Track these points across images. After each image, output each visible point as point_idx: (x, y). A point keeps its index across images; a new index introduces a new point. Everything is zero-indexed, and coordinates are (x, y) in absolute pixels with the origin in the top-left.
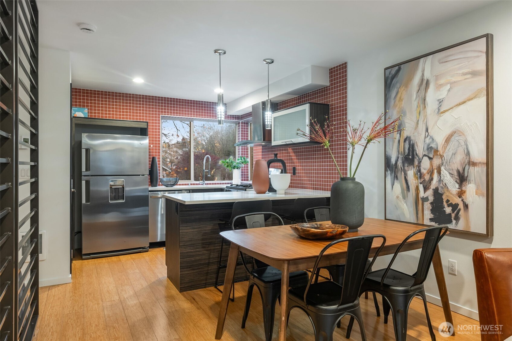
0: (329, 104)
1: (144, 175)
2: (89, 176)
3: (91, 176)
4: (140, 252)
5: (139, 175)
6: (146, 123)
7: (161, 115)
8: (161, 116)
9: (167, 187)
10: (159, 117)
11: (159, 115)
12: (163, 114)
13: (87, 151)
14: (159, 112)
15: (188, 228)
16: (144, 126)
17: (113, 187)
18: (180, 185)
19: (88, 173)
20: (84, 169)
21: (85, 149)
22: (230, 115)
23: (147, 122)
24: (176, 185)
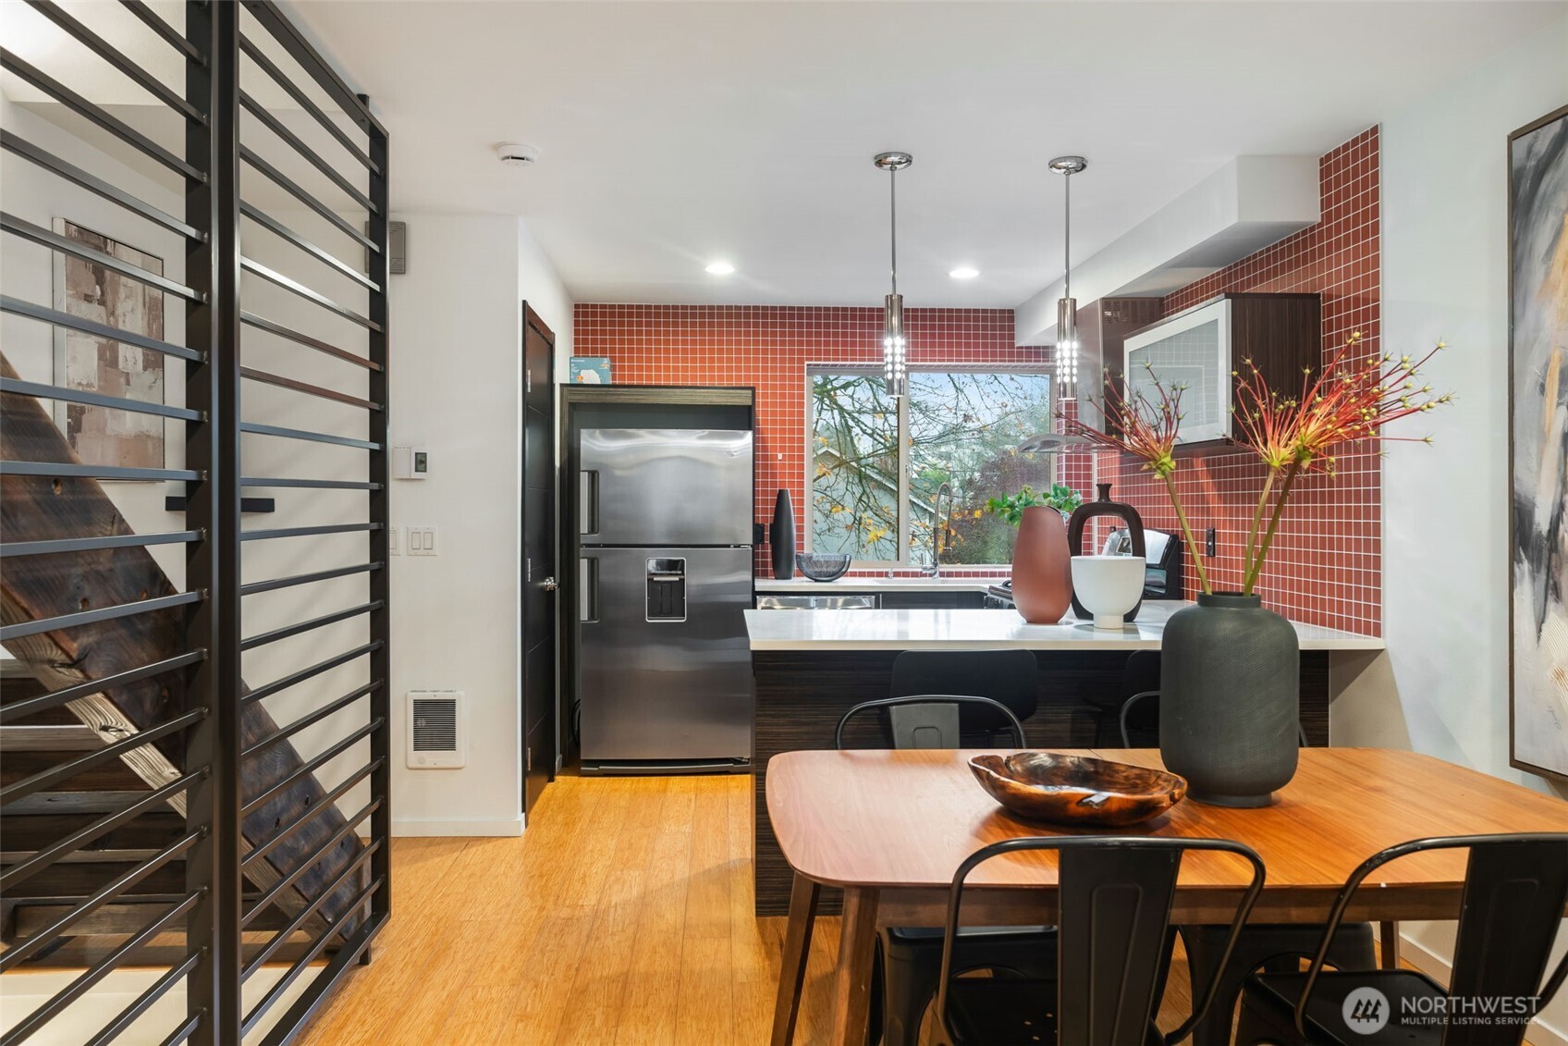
0: (1319, 294)
1: (739, 546)
2: (598, 546)
3: (605, 546)
4: (727, 773)
5: (728, 546)
6: (750, 392)
7: (806, 363)
8: (808, 365)
9: (816, 581)
10: (801, 369)
11: (801, 361)
12: (811, 359)
13: (593, 475)
14: (801, 352)
15: (782, 721)
16: (742, 399)
17: (655, 579)
18: (854, 574)
19: (595, 538)
20: (584, 527)
21: (589, 472)
22: (1027, 348)
23: (753, 389)
24: (844, 574)
